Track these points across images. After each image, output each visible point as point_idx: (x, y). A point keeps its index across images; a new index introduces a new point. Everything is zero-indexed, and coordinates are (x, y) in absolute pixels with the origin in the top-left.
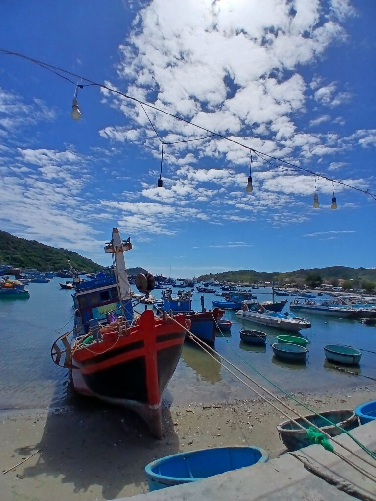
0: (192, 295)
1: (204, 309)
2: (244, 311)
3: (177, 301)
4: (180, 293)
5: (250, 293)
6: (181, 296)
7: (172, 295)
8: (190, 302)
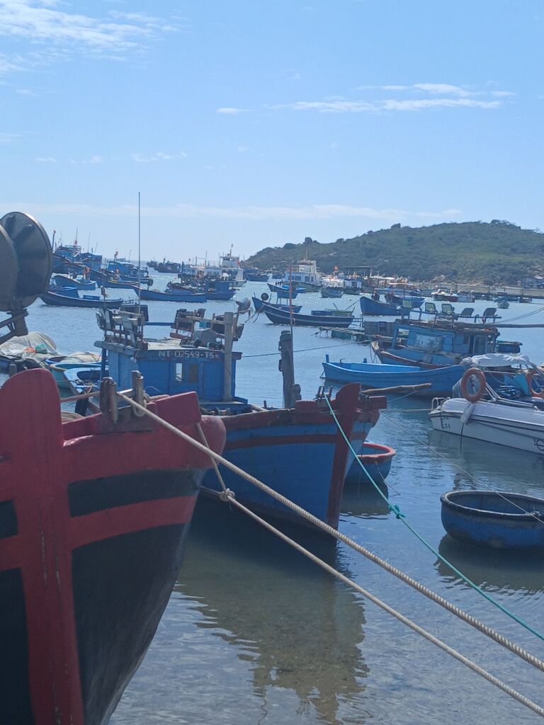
0: (239, 331)
1: (291, 390)
2: (473, 401)
3: (171, 357)
4: (183, 321)
5: (489, 321)
6: (187, 334)
7: (148, 332)
8: (228, 359)
